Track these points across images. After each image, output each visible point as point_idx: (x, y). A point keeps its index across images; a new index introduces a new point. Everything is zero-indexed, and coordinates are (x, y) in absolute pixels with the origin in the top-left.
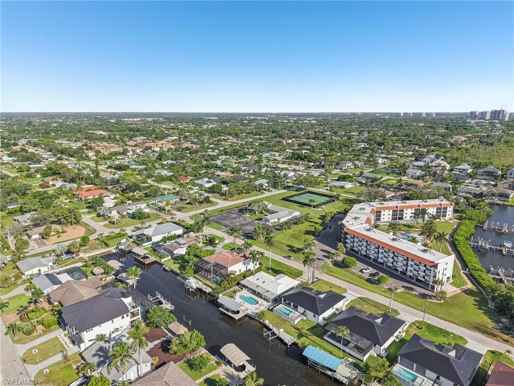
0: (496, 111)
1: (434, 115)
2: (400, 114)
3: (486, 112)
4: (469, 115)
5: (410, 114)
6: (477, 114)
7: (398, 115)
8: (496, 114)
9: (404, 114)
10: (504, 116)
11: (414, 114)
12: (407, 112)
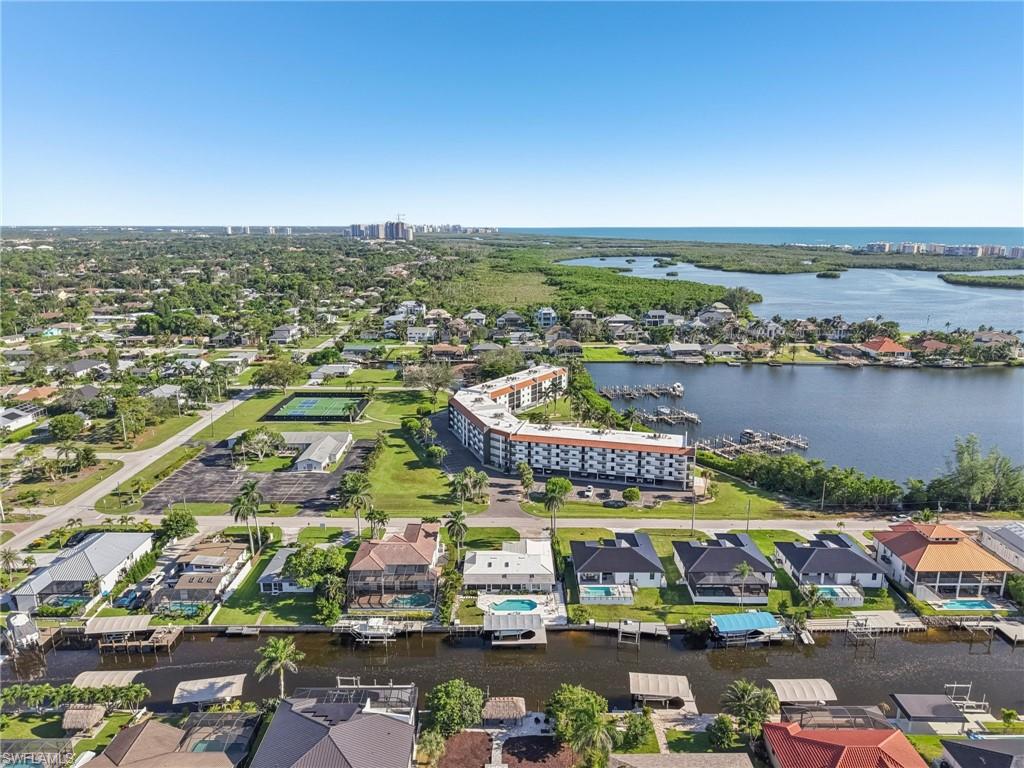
0: (392, 224)
1: (272, 232)
2: (226, 228)
3: (378, 226)
4: (350, 230)
5: (245, 229)
6: (362, 228)
7: (222, 231)
8: (394, 229)
9: (233, 229)
10: (405, 232)
11: (252, 229)
12: (239, 225)
